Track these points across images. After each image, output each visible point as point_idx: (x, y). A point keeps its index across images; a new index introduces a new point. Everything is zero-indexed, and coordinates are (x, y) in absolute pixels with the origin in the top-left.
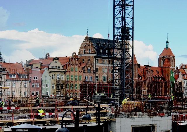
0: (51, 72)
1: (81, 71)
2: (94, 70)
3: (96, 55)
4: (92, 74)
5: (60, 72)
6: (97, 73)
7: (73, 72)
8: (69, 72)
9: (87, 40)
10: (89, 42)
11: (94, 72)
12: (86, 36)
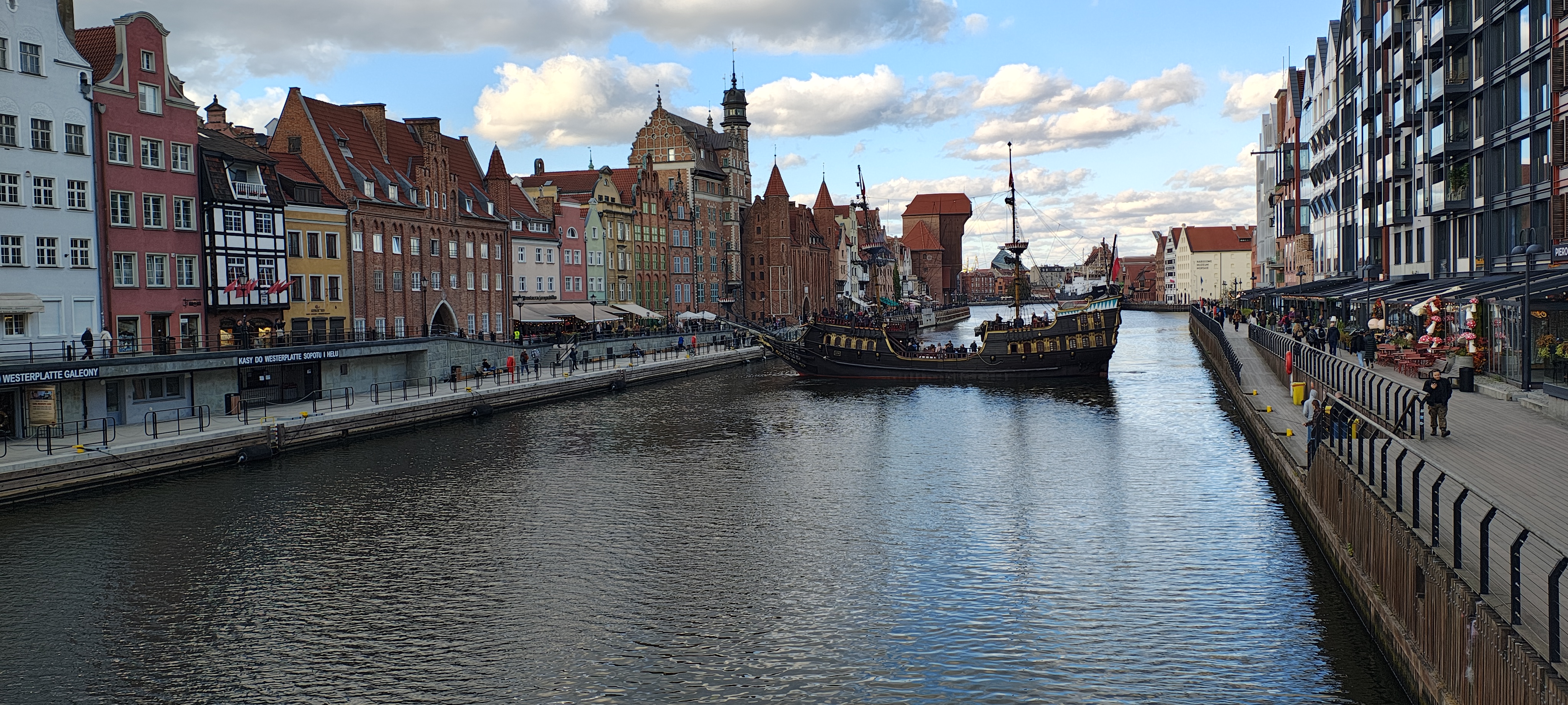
0: (605, 214)
1: (663, 214)
2: (691, 213)
3: (692, 165)
4: (688, 224)
5: (622, 214)
6: (698, 221)
7: (647, 218)
8: (639, 217)
9: (660, 120)
10: (666, 127)
11: (693, 220)
12: (656, 108)
